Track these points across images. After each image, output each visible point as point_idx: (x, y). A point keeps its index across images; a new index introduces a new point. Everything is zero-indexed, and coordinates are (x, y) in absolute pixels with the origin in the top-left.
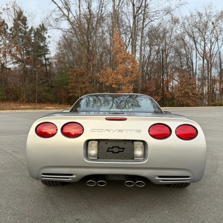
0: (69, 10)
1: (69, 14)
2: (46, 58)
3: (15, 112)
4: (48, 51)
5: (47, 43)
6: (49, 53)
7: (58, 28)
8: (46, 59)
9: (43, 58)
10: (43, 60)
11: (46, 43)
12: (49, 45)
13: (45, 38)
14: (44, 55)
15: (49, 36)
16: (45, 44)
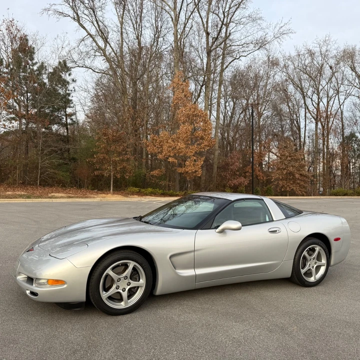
0: (106, 40)
1: (106, 46)
2: (67, 113)
4: (71, 102)
5: (71, 91)
6: (72, 105)
7: (86, 67)
11: (68, 90)
12: (73, 94)
13: (68, 83)
14: (65, 108)
15: (73, 80)
16: (67, 92)
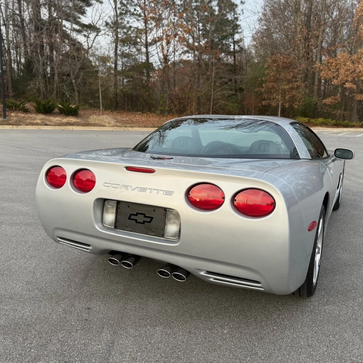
2: (235, 40)
4: (239, 28)
5: (239, 14)
6: (240, 31)
8: (235, 43)
9: (231, 40)
10: (231, 44)
11: (237, 14)
12: (241, 18)
13: (237, 5)
14: (232, 35)
15: (241, 2)
16: (236, 16)
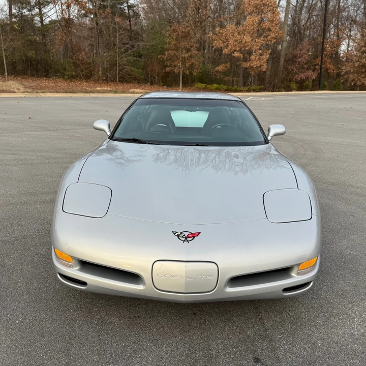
2: (129, 4)
3: (89, 96)
8: (129, 7)
9: (125, 4)
10: (125, 8)
